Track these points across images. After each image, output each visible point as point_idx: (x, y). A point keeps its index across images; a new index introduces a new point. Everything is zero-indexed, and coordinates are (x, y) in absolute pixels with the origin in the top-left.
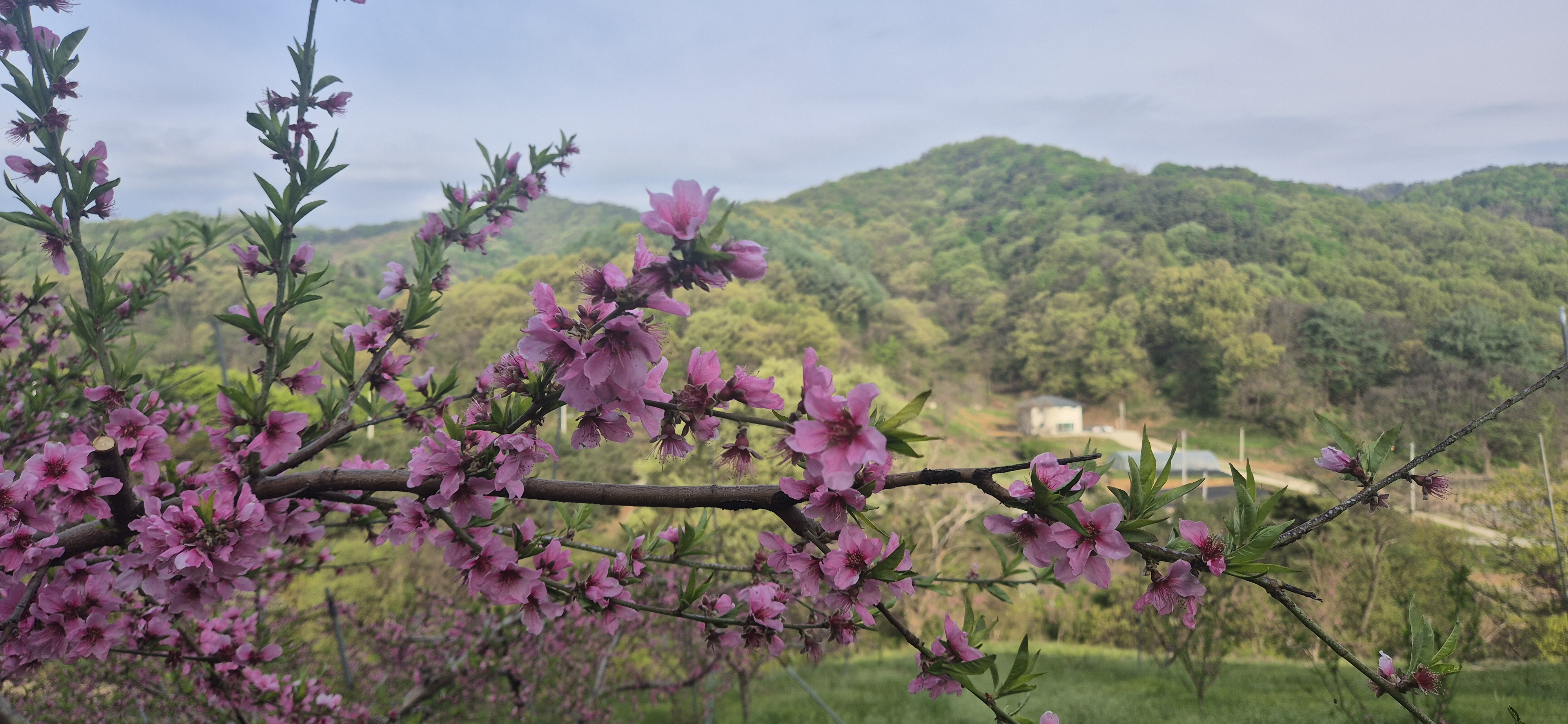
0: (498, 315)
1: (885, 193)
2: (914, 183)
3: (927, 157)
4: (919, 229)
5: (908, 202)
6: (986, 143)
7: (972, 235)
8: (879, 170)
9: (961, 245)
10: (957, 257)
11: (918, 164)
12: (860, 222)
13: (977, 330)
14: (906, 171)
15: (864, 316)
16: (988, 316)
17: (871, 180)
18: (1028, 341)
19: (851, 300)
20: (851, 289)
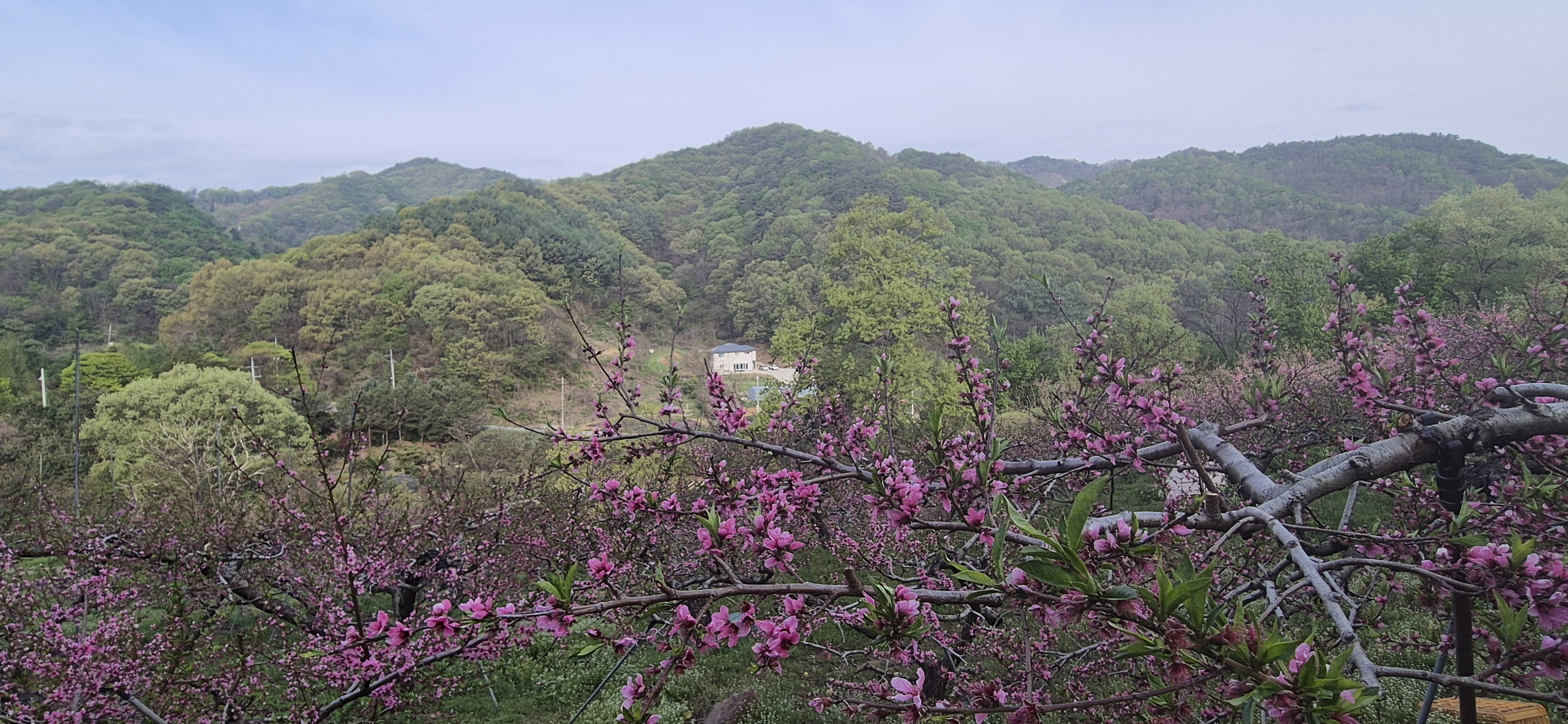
0: (269, 289)
1: (687, 170)
2: (713, 162)
3: (728, 140)
4: (709, 202)
5: (706, 178)
6: (776, 128)
7: (740, 208)
8: (688, 149)
9: (730, 216)
10: (723, 227)
11: (720, 145)
12: (660, 196)
13: (710, 288)
14: (708, 151)
15: (606, 281)
16: (719, 277)
17: (679, 158)
18: (739, 299)
19: (593, 268)
20: (594, 259)
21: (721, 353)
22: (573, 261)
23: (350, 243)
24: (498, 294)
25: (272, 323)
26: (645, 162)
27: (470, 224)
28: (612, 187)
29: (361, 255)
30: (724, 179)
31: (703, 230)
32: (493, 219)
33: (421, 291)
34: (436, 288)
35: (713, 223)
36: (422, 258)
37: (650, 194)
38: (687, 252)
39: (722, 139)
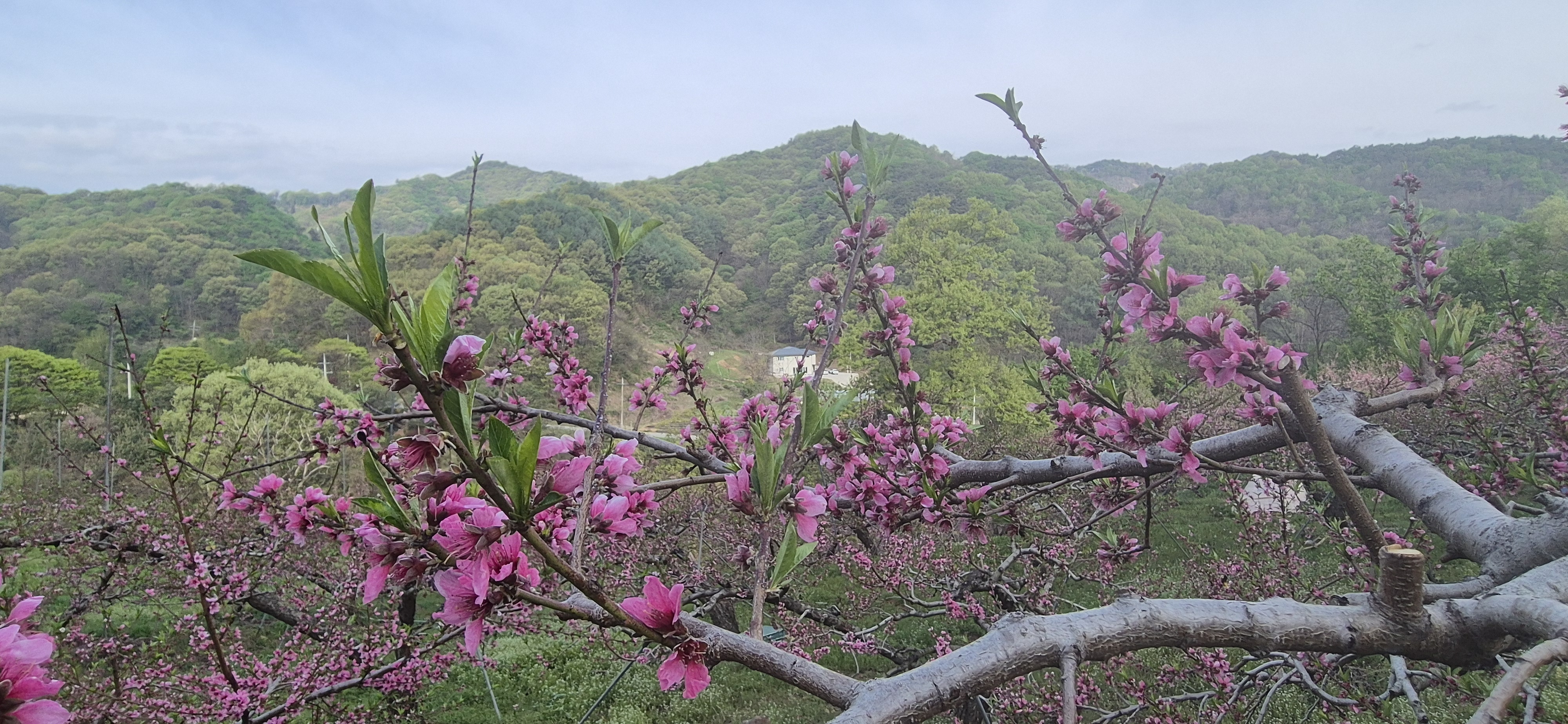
1: (750, 173)
2: (776, 165)
3: (792, 143)
4: (771, 205)
5: (768, 181)
6: (839, 131)
7: (802, 212)
8: (752, 152)
9: (792, 219)
10: (786, 231)
11: (783, 148)
12: (723, 199)
13: (771, 292)
14: (771, 154)
15: (668, 283)
16: (781, 280)
17: (742, 162)
18: (800, 302)
19: (655, 270)
20: (656, 261)
21: (780, 357)
22: (636, 262)
23: (421, 243)
24: (561, 295)
25: (345, 321)
26: (708, 165)
27: (535, 226)
28: (676, 190)
29: (431, 255)
30: (787, 182)
31: (765, 234)
32: (558, 221)
33: (486, 291)
34: (502, 288)
35: (776, 226)
36: (488, 259)
37: (713, 197)
38: (748, 255)
39: (786, 143)
